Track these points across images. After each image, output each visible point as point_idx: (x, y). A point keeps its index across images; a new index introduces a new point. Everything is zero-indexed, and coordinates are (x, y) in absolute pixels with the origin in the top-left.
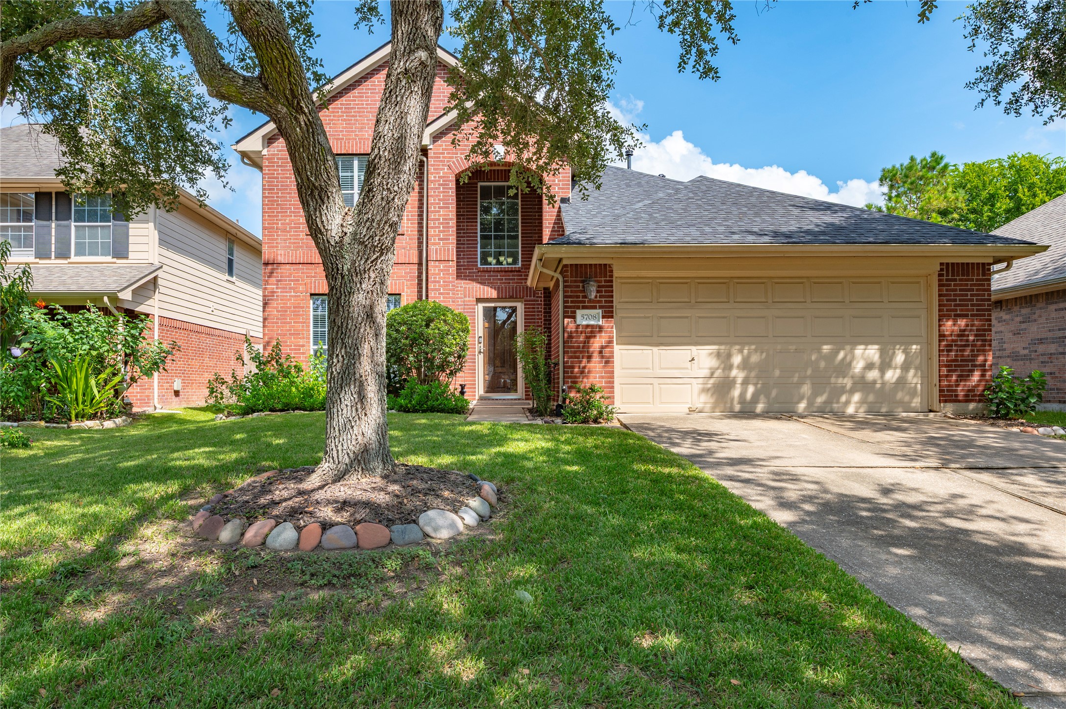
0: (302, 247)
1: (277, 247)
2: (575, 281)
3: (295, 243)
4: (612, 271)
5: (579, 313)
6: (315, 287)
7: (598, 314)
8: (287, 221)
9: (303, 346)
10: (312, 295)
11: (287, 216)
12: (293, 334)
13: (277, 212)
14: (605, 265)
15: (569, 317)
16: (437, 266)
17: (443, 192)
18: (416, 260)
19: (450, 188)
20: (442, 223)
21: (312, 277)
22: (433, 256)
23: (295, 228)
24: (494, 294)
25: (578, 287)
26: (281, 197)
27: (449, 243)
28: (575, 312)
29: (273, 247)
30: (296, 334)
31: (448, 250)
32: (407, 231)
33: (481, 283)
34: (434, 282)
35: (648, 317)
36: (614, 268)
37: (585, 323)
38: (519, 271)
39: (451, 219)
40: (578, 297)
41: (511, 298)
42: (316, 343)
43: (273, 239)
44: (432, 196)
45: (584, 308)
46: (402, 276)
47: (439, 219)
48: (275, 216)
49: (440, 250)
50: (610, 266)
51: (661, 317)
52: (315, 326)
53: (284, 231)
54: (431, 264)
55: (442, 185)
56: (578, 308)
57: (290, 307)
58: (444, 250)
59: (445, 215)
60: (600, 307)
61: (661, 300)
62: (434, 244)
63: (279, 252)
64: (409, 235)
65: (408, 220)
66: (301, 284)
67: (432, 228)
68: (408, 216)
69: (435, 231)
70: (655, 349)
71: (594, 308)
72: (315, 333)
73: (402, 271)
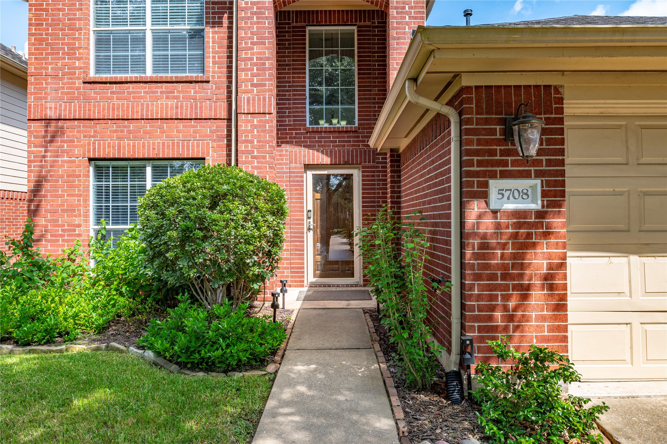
0: (78, 98)
1: (46, 98)
2: (487, 121)
3: (68, 93)
4: (561, 101)
5: (495, 185)
6: (94, 149)
7: (533, 187)
8: (59, 65)
9: (79, 226)
10: (90, 160)
11: (59, 59)
12: (66, 210)
13: (46, 54)
14: (547, 87)
15: (475, 195)
16: (249, 121)
17: (258, 23)
18: (224, 115)
19: (267, 18)
20: (256, 64)
21: (91, 136)
22: (244, 108)
23: (69, 73)
24: (326, 160)
25: (493, 132)
26: (51, 35)
27: (265, 91)
28: (486, 185)
29: (41, 99)
30: (71, 211)
31: (264, 99)
32: (213, 77)
33: (309, 147)
34: (246, 141)
35: (621, 194)
36: (566, 94)
37: (506, 206)
38: (356, 132)
39: (268, 59)
40: (492, 153)
41: (346, 164)
42: (98, 222)
43: (40, 89)
44: (242, 28)
45: (505, 175)
46: (207, 136)
47: (252, 59)
48: (44, 59)
49: (254, 100)
50: (556, 89)
51: (646, 194)
52: (99, 198)
53: (56, 77)
54: (242, 118)
55: (255, 13)
56: (493, 175)
57: (62, 176)
58: (259, 100)
59: (260, 53)
60: (538, 174)
61: (645, 160)
62: (246, 92)
63: (48, 105)
64: (215, 83)
65: (214, 63)
66: (77, 146)
67: (243, 70)
68: (214, 57)
69: (246, 75)
70: (634, 256)
71: (526, 175)
72: (99, 209)
73: (207, 128)
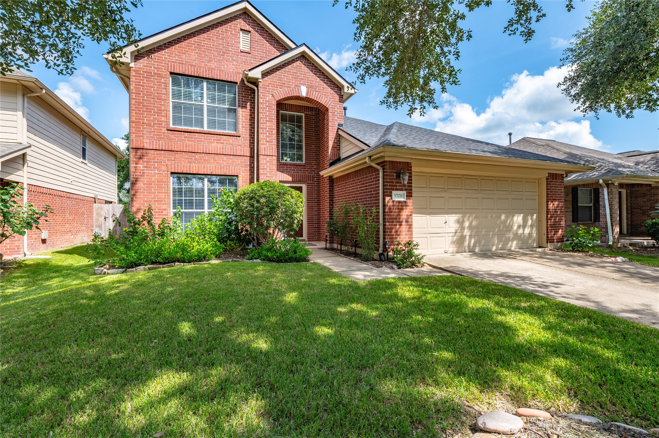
0: (163, 138)
1: (143, 137)
2: (392, 172)
3: (158, 135)
4: (411, 167)
5: (394, 192)
6: (174, 168)
7: (404, 194)
8: (152, 118)
9: (165, 210)
10: (172, 173)
11: (151, 115)
12: (157, 201)
13: (143, 111)
14: (408, 163)
15: (388, 196)
16: (265, 159)
17: (269, 111)
18: (248, 154)
19: (273, 109)
20: (268, 131)
21: (172, 160)
22: (262, 152)
23: (158, 124)
24: (290, 179)
25: (393, 176)
26: (146, 100)
27: (273, 145)
28: (391, 193)
29: (140, 136)
30: (160, 201)
31: (272, 148)
32: (242, 134)
33: (281, 172)
34: (263, 169)
35: (425, 197)
36: (413, 165)
37: (397, 199)
38: (304, 166)
39: (274, 129)
40: (393, 182)
41: (300, 181)
42: (174, 207)
43: (139, 131)
44: (261, 113)
45: (397, 190)
46: (239, 164)
47: (266, 128)
48: (141, 114)
49: (267, 149)
50: (410, 163)
51: (431, 197)
52: (174, 195)
53: (149, 125)
54: (261, 157)
55: (268, 106)
56: (393, 190)
57: (155, 182)
58: (270, 149)
59: (270, 126)
60: (406, 190)
61: (431, 186)
62: (263, 144)
63: (145, 141)
64: (244, 137)
65: (243, 127)
66: (163, 165)
67: (262, 133)
68: (242, 124)
69: (263, 136)
70: (428, 216)
71: (402, 190)
72: (174, 201)
73: (239, 160)
